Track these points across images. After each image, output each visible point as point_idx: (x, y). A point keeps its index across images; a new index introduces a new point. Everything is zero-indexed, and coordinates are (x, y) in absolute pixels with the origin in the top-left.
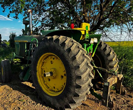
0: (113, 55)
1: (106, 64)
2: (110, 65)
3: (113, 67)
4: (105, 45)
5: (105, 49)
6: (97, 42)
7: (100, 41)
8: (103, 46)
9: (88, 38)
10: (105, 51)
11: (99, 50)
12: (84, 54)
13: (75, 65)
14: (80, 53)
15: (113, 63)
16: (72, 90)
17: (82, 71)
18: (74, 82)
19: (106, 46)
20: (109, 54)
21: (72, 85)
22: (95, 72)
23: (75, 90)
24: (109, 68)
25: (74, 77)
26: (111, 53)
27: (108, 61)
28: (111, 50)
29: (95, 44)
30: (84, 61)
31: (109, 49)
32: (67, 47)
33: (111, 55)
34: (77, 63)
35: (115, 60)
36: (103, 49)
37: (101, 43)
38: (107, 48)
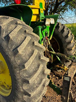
0: (71, 36)
1: (64, 46)
2: (68, 47)
3: (72, 49)
4: (62, 27)
5: (63, 31)
6: (54, 23)
7: (57, 22)
8: (61, 28)
9: (43, 18)
10: (63, 33)
11: (56, 32)
12: (34, 43)
13: (19, 62)
14: (26, 43)
15: (71, 45)
16: (20, 96)
17: (31, 71)
18: (21, 87)
19: (64, 27)
20: (67, 36)
21: (19, 90)
22: (53, 57)
23: (23, 97)
24: (67, 50)
25: (20, 81)
26: (69, 35)
27: (66, 43)
28: (69, 31)
29: (52, 26)
30: (33, 55)
31: (67, 30)
32: (6, 32)
33: (69, 36)
34: (22, 59)
35: (73, 42)
36: (61, 31)
37: (58, 24)
38: (65, 30)
